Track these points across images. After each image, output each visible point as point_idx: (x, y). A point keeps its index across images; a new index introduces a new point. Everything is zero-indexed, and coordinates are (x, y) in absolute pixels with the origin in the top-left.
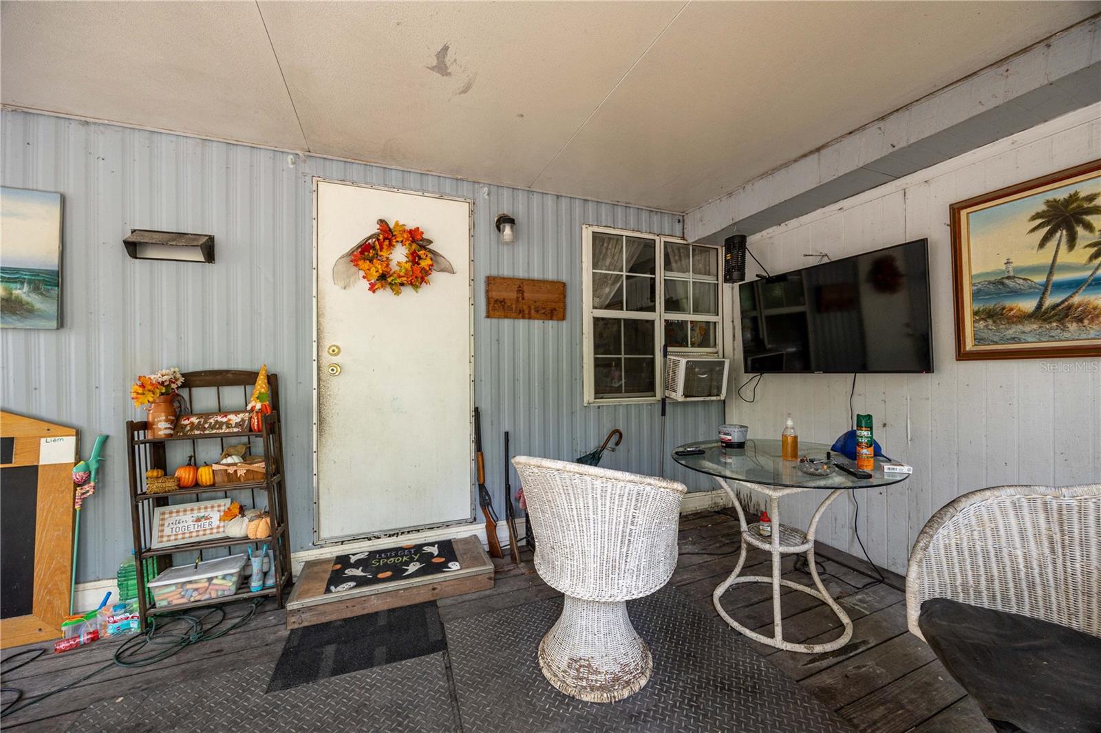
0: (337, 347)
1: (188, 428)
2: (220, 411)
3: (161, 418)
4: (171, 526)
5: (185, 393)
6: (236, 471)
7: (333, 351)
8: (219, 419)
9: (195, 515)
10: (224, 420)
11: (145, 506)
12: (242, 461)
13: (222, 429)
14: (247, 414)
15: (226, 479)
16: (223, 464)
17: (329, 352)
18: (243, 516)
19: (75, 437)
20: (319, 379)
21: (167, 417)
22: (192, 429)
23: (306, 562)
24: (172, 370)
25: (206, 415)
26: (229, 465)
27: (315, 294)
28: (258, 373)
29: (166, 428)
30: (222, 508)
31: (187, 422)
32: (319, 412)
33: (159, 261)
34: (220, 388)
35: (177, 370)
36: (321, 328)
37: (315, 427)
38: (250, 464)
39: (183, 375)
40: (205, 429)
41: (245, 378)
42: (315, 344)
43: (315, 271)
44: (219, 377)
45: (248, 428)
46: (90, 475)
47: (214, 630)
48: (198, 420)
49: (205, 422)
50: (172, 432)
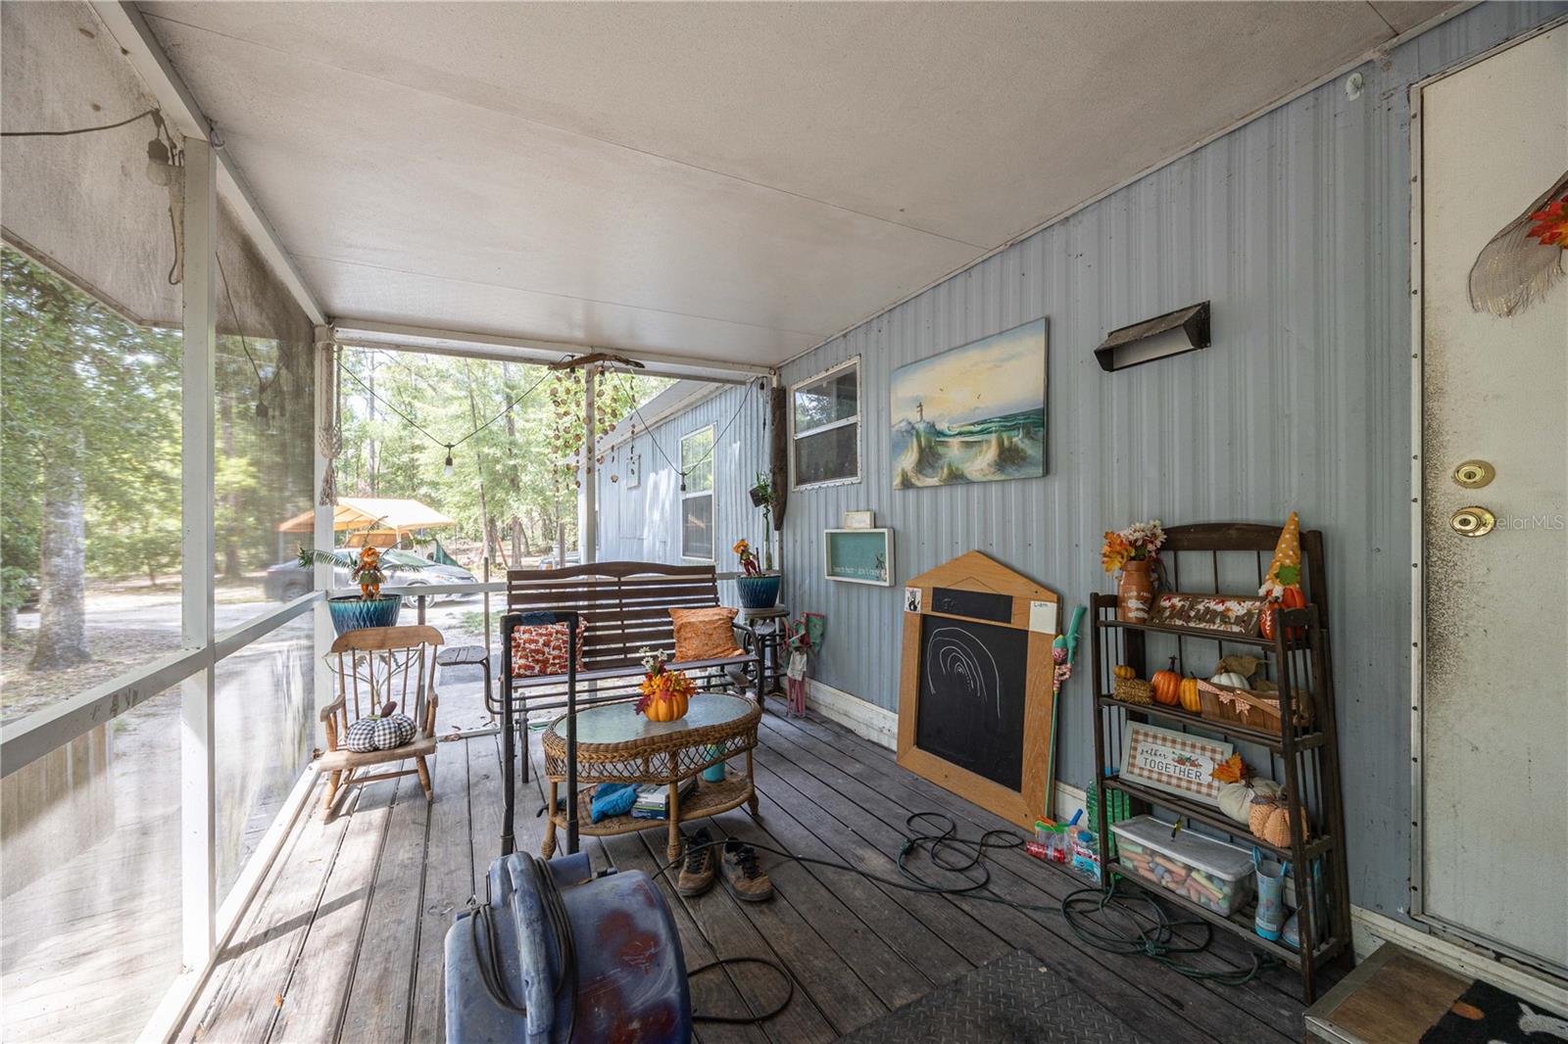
0: (1481, 464)
1: (1167, 613)
2: (1217, 592)
3: (1132, 594)
4: (1145, 755)
5: (1168, 558)
6: (1232, 702)
7: (1470, 475)
8: (1212, 605)
9: (1178, 752)
10: (1220, 608)
11: (1114, 714)
12: (1247, 687)
13: (1214, 623)
14: (1258, 604)
15: (1217, 711)
16: (1214, 685)
17: (1457, 481)
18: (1249, 785)
19: (1055, 605)
20: (1427, 544)
21: (1139, 594)
22: (1171, 617)
23: (1388, 942)
24: (1152, 523)
25: (1194, 597)
26: (1222, 688)
27: (1415, 349)
28: (1282, 529)
29: (1137, 609)
30: (1218, 757)
31: (1167, 604)
32: (1427, 619)
33: (1138, 367)
34: (1218, 553)
35: (1157, 523)
36: (1434, 425)
37: (1415, 653)
38: (1258, 697)
39: (1166, 531)
40: (1189, 619)
41: (1259, 538)
42: (1416, 465)
43: (1416, 300)
44: (1216, 536)
45: (1257, 630)
46: (1067, 654)
47: (1185, 957)
48: (1182, 603)
49: (1192, 608)
50: (1146, 616)
